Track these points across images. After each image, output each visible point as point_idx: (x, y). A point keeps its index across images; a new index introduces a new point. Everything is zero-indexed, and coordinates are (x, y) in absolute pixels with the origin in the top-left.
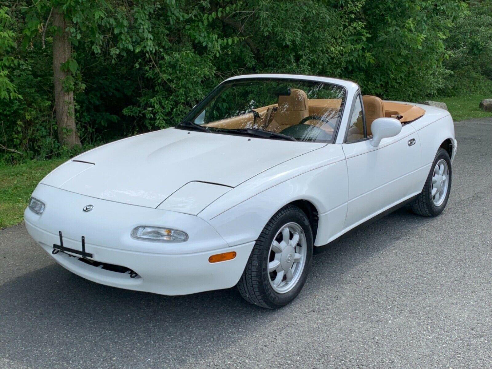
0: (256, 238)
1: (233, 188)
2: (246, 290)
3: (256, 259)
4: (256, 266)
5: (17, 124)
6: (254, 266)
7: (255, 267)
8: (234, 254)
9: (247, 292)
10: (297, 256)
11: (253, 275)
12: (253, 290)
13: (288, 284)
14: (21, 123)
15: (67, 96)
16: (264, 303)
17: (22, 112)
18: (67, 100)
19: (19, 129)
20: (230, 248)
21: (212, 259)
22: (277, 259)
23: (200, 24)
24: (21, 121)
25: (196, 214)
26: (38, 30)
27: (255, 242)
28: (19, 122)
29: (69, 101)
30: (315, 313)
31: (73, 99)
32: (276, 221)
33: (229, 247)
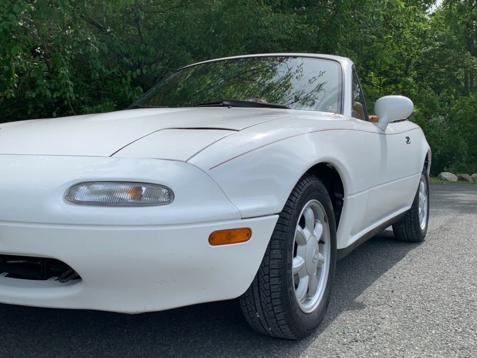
0: (280, 210)
1: (238, 131)
2: (258, 304)
3: (277, 246)
4: (278, 259)
6: (274, 259)
7: (276, 262)
8: (248, 233)
9: (259, 309)
10: (321, 256)
11: (271, 276)
12: (271, 302)
13: (310, 300)
16: (287, 326)
20: (243, 221)
21: (214, 238)
22: (301, 256)
25: (185, 160)
27: (278, 216)
32: (301, 190)
33: (242, 219)
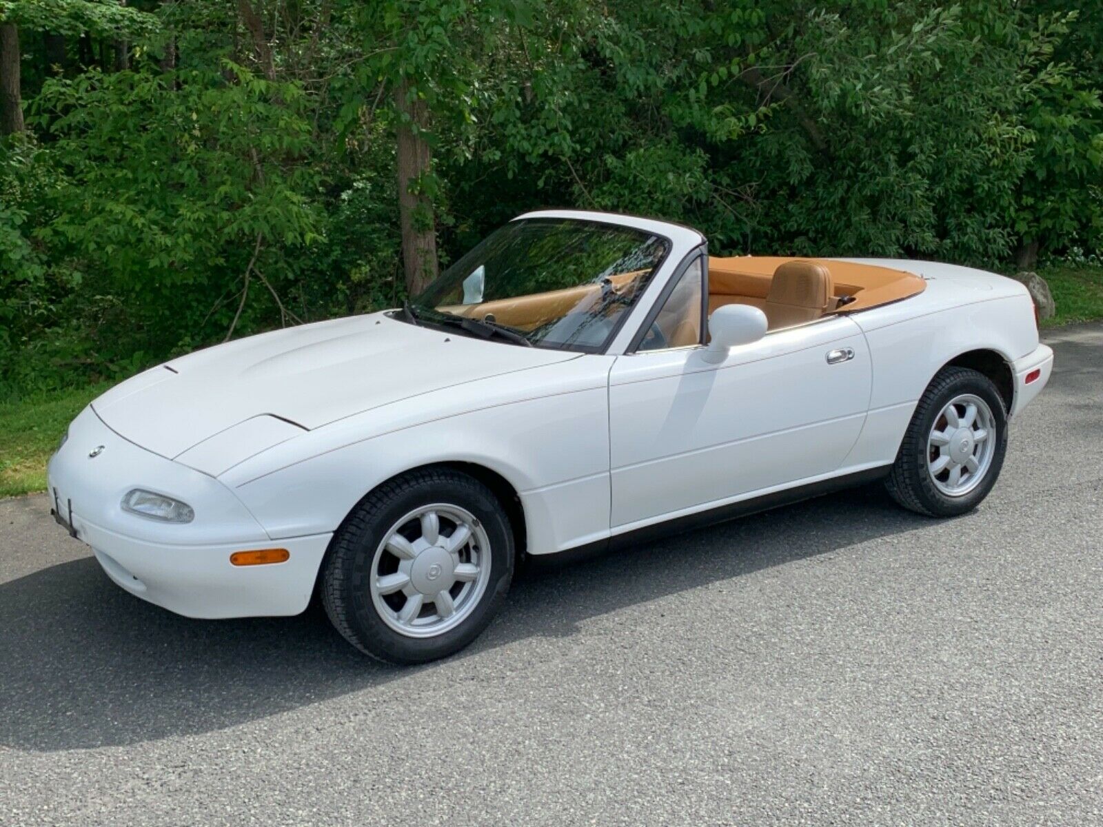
3: (339, 565)
5: (337, 290)
8: (283, 555)
10: (465, 569)
14: (344, 287)
15: (422, 240)
17: (347, 267)
18: (422, 246)
19: (341, 297)
20: (274, 542)
21: (236, 559)
22: (405, 572)
23: (692, 91)
24: (343, 284)
25: (215, 475)
26: (359, 119)
27: (332, 534)
28: (340, 286)
29: (426, 248)
30: (475, 682)
31: (434, 243)
33: (272, 540)
